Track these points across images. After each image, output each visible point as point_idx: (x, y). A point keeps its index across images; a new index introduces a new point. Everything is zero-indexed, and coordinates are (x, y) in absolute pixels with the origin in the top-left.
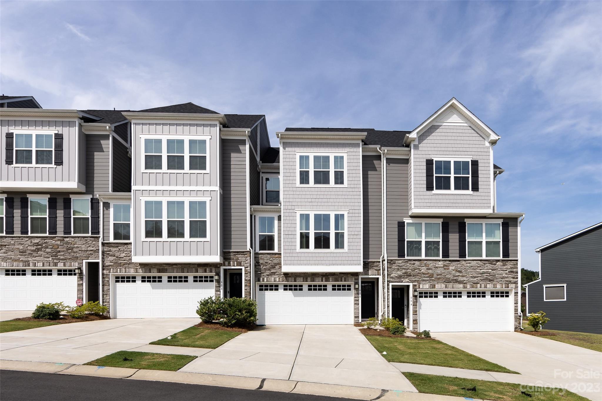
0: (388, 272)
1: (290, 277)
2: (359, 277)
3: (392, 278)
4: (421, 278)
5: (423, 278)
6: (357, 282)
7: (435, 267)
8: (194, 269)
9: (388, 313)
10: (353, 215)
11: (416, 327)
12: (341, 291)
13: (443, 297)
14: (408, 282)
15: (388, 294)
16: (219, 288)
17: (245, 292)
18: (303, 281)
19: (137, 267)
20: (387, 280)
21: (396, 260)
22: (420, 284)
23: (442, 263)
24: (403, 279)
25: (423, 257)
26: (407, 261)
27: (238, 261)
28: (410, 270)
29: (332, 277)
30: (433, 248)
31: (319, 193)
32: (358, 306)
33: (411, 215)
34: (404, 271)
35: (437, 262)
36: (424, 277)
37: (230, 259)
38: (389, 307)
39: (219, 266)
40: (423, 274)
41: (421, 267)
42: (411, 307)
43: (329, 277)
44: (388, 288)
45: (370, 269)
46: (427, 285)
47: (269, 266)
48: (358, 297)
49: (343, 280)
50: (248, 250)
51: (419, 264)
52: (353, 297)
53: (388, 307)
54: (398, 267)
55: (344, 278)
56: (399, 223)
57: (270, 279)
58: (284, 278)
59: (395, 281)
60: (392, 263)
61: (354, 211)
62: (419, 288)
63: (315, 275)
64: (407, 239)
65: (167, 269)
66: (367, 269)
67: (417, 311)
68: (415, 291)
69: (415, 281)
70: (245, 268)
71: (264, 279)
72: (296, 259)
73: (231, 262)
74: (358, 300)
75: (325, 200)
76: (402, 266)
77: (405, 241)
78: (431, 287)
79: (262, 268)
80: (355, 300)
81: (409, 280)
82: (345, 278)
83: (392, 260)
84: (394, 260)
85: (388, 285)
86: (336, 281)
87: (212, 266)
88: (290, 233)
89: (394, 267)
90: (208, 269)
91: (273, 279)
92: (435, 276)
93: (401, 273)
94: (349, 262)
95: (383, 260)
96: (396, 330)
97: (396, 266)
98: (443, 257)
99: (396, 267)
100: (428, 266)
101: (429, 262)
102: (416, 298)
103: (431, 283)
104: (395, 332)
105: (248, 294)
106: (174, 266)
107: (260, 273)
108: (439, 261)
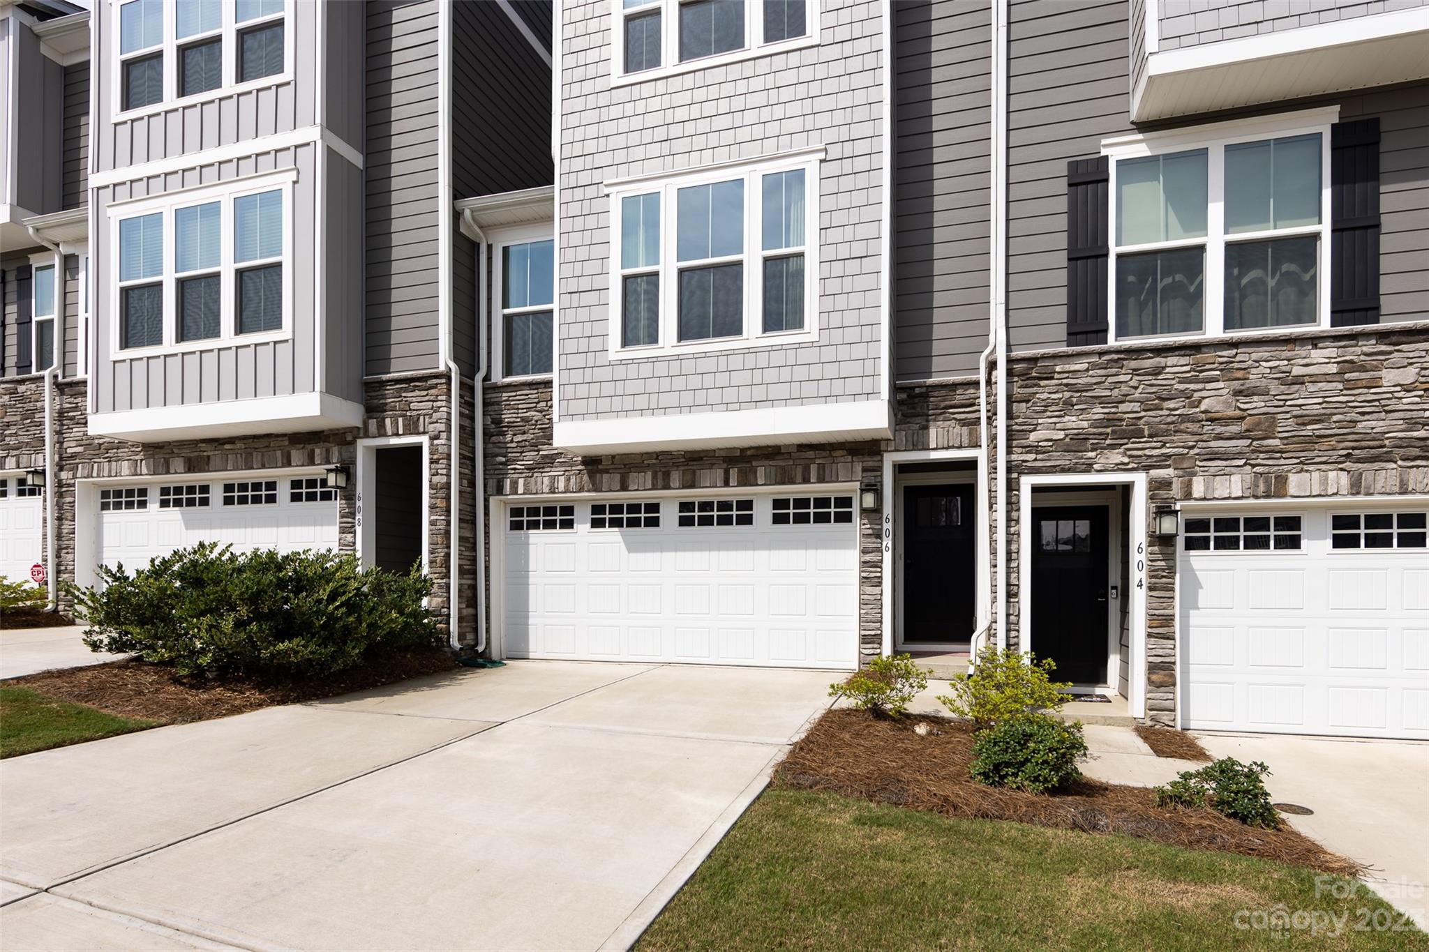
0: (1013, 422)
1: (607, 471)
2: (882, 461)
3: (1034, 449)
4: (1200, 444)
5: (1212, 444)
6: (872, 481)
7: (1283, 382)
8: (279, 453)
9: (1012, 626)
10: (847, 166)
11: (1168, 704)
12: (812, 527)
13: (1335, 546)
14: (1121, 468)
15: (1012, 530)
16: (350, 520)
17: (432, 534)
18: (654, 488)
19: (137, 457)
20: (1008, 462)
21: (1055, 356)
22: (1195, 474)
23: (1331, 352)
24: (1092, 454)
25: (1214, 327)
26: (1116, 356)
27: (408, 414)
28: (1136, 407)
29: (767, 463)
30: (1271, 283)
31: (700, 95)
32: (877, 590)
33: (1144, 119)
34: (1098, 412)
35: (1300, 351)
36: (1219, 437)
37: (382, 409)
38: (1016, 595)
39: (349, 438)
40: (1212, 420)
41: (1200, 386)
42: (1139, 600)
43: (754, 464)
44: (1009, 503)
45: (935, 420)
46: (1236, 479)
47: (536, 431)
48: (879, 550)
49: (813, 476)
50: (442, 368)
51: (1187, 368)
52: (857, 552)
53: (1011, 594)
54: (1067, 395)
55: (819, 468)
56: (1074, 167)
57: (536, 482)
58: (586, 478)
59: (1049, 464)
60: (1034, 374)
61: (848, 149)
62: (1188, 496)
63: (701, 459)
64: (1118, 244)
65: (208, 457)
66: (919, 420)
67: (1171, 618)
68: (1163, 510)
69: (1162, 462)
70: (432, 439)
71: (516, 483)
72: (608, 389)
73: (388, 421)
74: (878, 565)
75: (725, 122)
76: (1088, 387)
77: (1106, 255)
78: (1262, 488)
79: (512, 441)
80: (864, 563)
81: (1130, 456)
82: (821, 468)
83: (1033, 360)
84: (1044, 357)
85: (1012, 486)
86: (783, 483)
87: (331, 439)
88: (585, 284)
89: (1045, 396)
90: (317, 451)
91: (546, 481)
92: (1285, 425)
93: (1085, 424)
94: (825, 388)
95: (992, 366)
96: (1007, 757)
97: (1055, 389)
98: (1338, 316)
99: (1053, 396)
100: (1240, 374)
101: (1243, 355)
102: (1170, 550)
103: (1257, 469)
104: (997, 768)
105: (440, 540)
106: (227, 446)
107: (504, 459)
108: (1314, 341)
